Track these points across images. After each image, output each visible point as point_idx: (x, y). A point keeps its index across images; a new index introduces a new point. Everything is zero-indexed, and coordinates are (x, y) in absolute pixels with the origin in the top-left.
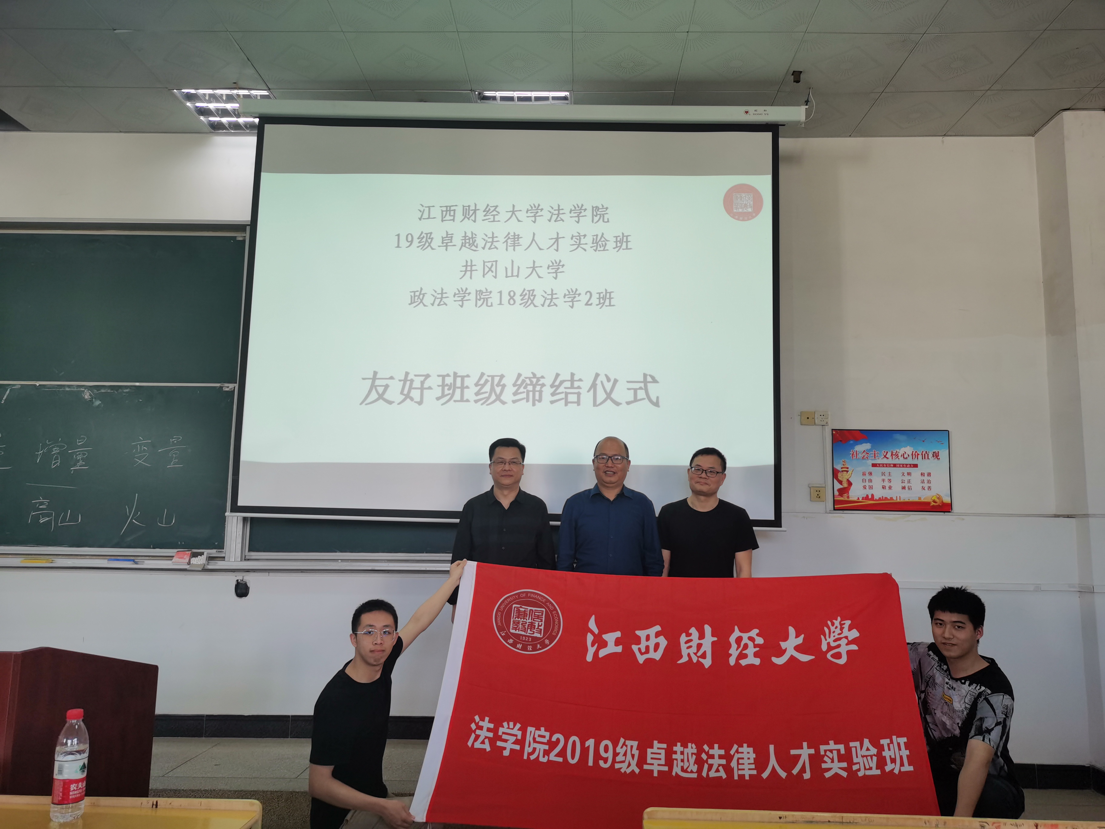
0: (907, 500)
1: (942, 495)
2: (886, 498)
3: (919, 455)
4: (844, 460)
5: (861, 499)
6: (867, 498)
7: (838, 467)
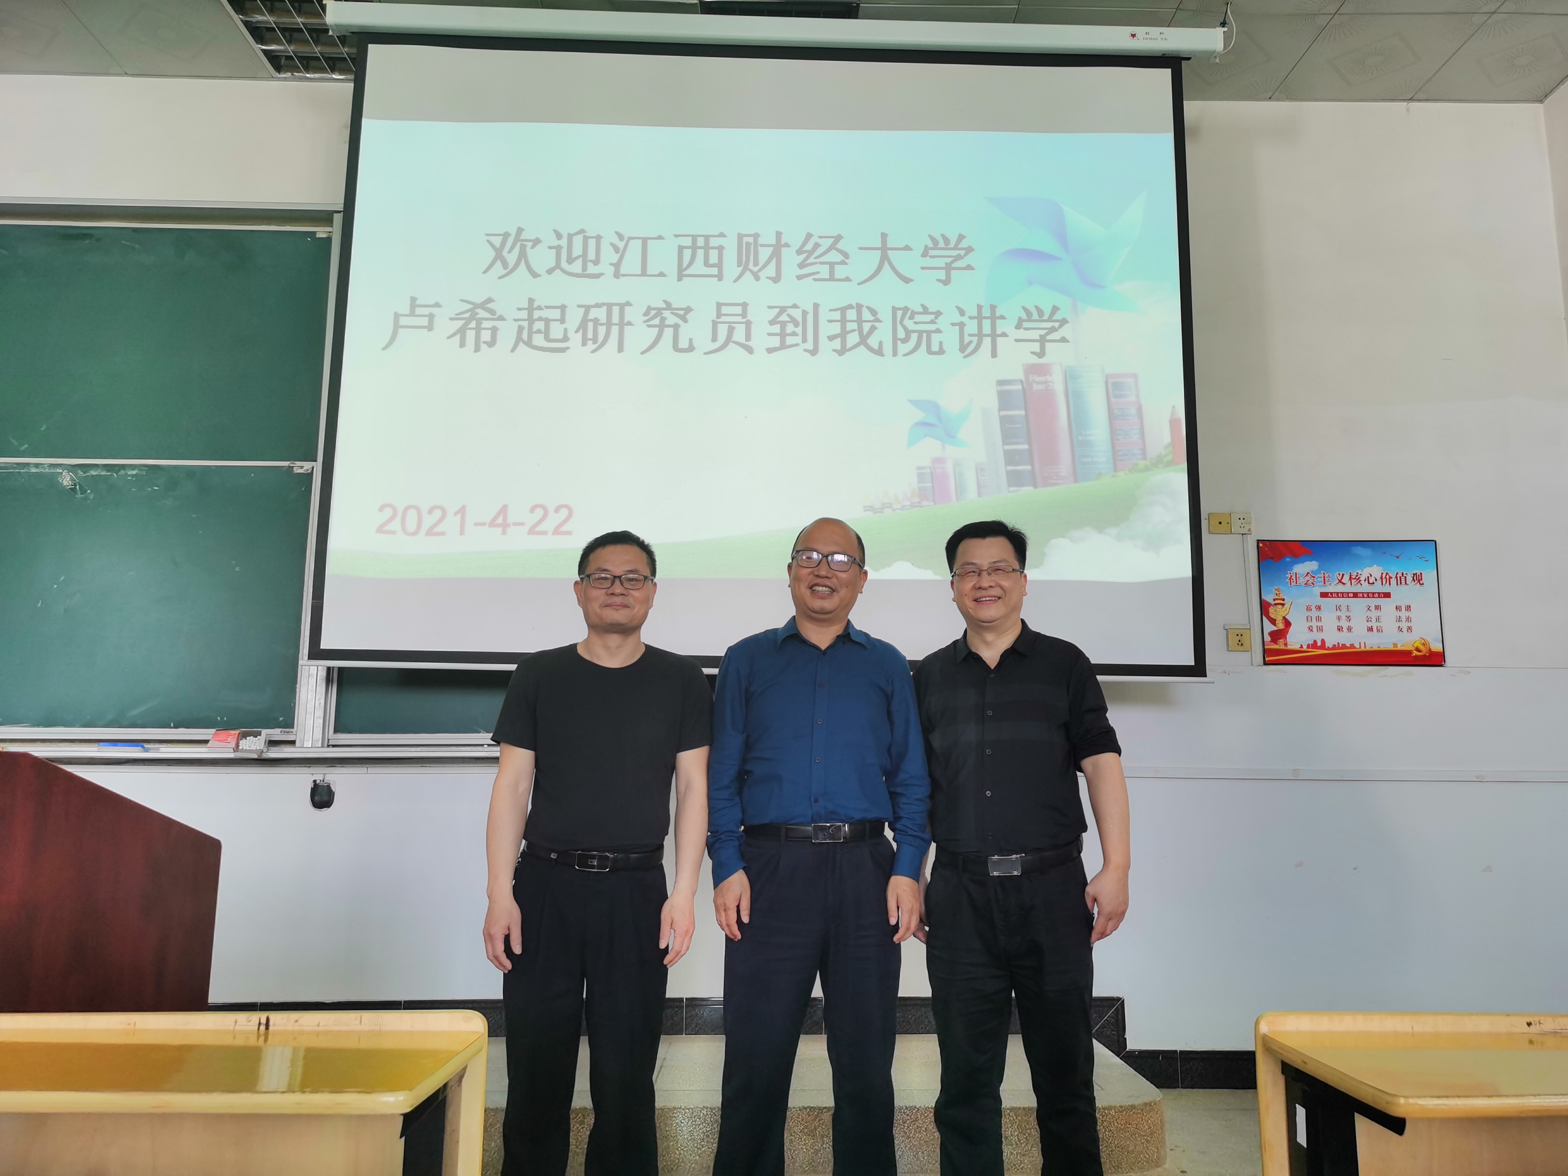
0: (1375, 648)
1: (1429, 639)
2: (1344, 646)
3: (1392, 578)
4: (1276, 588)
5: (1305, 648)
6: (1314, 645)
7: (1269, 598)
